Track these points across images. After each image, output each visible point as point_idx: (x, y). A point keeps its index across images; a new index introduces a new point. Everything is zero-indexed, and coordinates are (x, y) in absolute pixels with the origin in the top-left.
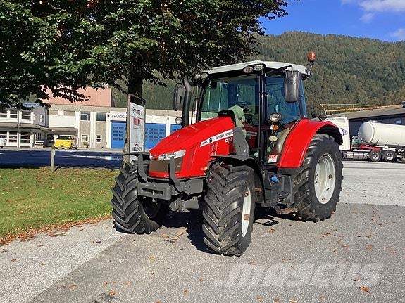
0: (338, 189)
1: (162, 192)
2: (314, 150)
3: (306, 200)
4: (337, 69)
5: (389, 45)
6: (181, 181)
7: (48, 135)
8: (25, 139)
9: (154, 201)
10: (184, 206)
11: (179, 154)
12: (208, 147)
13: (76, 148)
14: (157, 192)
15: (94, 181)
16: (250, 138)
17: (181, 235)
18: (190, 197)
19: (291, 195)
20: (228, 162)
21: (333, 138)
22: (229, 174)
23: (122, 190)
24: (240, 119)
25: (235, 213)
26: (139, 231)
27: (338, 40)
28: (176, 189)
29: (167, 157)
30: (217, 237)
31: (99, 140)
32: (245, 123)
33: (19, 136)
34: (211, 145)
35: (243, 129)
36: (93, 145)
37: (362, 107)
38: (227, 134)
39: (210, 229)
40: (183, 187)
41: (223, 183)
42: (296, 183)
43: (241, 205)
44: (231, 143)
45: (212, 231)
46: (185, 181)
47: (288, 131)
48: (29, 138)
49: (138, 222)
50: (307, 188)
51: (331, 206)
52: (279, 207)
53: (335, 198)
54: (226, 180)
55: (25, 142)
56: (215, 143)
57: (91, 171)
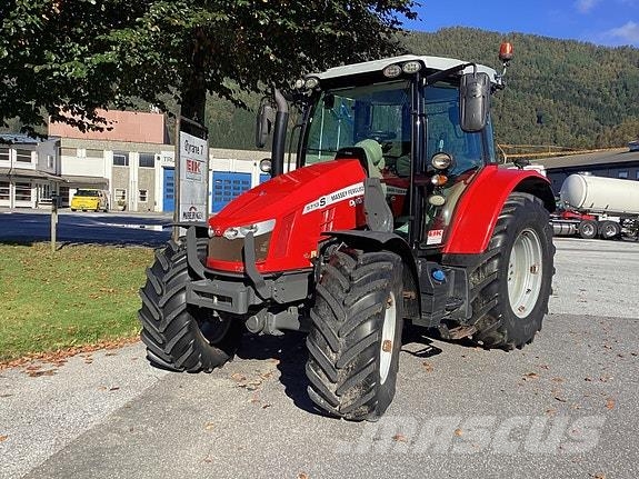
0: (546, 290)
1: (230, 300)
2: (508, 222)
3: (493, 313)
4: (524, 90)
5: (607, 51)
6: (265, 278)
7: (61, 188)
8: (23, 194)
9: (216, 314)
10: (273, 324)
11: (263, 227)
12: (318, 214)
13: (105, 211)
14: (221, 299)
15: (122, 269)
16: (393, 199)
17: (267, 376)
18: (284, 307)
19: (466, 302)
20: (354, 244)
21: (540, 201)
22: (356, 268)
23: (159, 292)
24: (376, 164)
25: (368, 343)
26: (191, 367)
27: (527, 42)
28: (257, 294)
29: (241, 232)
30: (332, 388)
31: (143, 199)
32: (384, 172)
33: (12, 189)
34: (324, 211)
35: (382, 181)
36: (135, 207)
37: (563, 150)
38: (353, 191)
39: (320, 371)
40: (270, 290)
41: (346, 285)
42: (474, 280)
43: (378, 327)
44: (359, 207)
45: (323, 375)
46: (274, 278)
47: (462, 187)
48: (29, 193)
49: (189, 352)
50: (494, 292)
51: (534, 322)
52: (445, 326)
53: (542, 307)
54: (351, 279)
55: (23, 199)
56: (330, 207)
57: (119, 251)
